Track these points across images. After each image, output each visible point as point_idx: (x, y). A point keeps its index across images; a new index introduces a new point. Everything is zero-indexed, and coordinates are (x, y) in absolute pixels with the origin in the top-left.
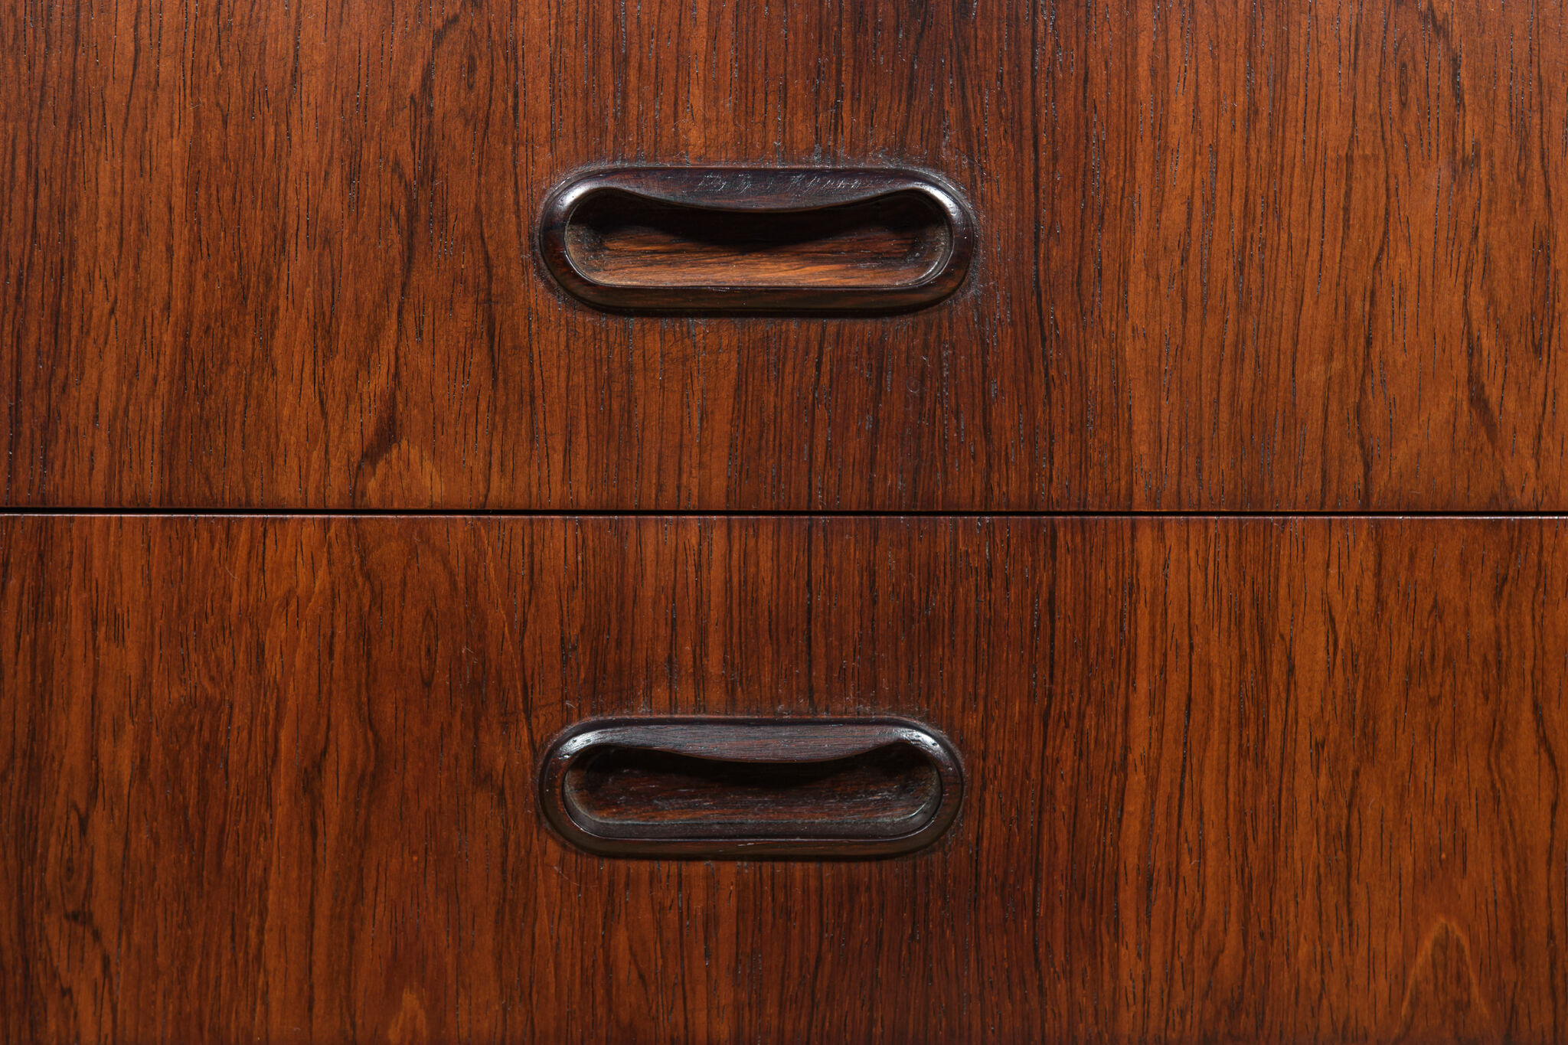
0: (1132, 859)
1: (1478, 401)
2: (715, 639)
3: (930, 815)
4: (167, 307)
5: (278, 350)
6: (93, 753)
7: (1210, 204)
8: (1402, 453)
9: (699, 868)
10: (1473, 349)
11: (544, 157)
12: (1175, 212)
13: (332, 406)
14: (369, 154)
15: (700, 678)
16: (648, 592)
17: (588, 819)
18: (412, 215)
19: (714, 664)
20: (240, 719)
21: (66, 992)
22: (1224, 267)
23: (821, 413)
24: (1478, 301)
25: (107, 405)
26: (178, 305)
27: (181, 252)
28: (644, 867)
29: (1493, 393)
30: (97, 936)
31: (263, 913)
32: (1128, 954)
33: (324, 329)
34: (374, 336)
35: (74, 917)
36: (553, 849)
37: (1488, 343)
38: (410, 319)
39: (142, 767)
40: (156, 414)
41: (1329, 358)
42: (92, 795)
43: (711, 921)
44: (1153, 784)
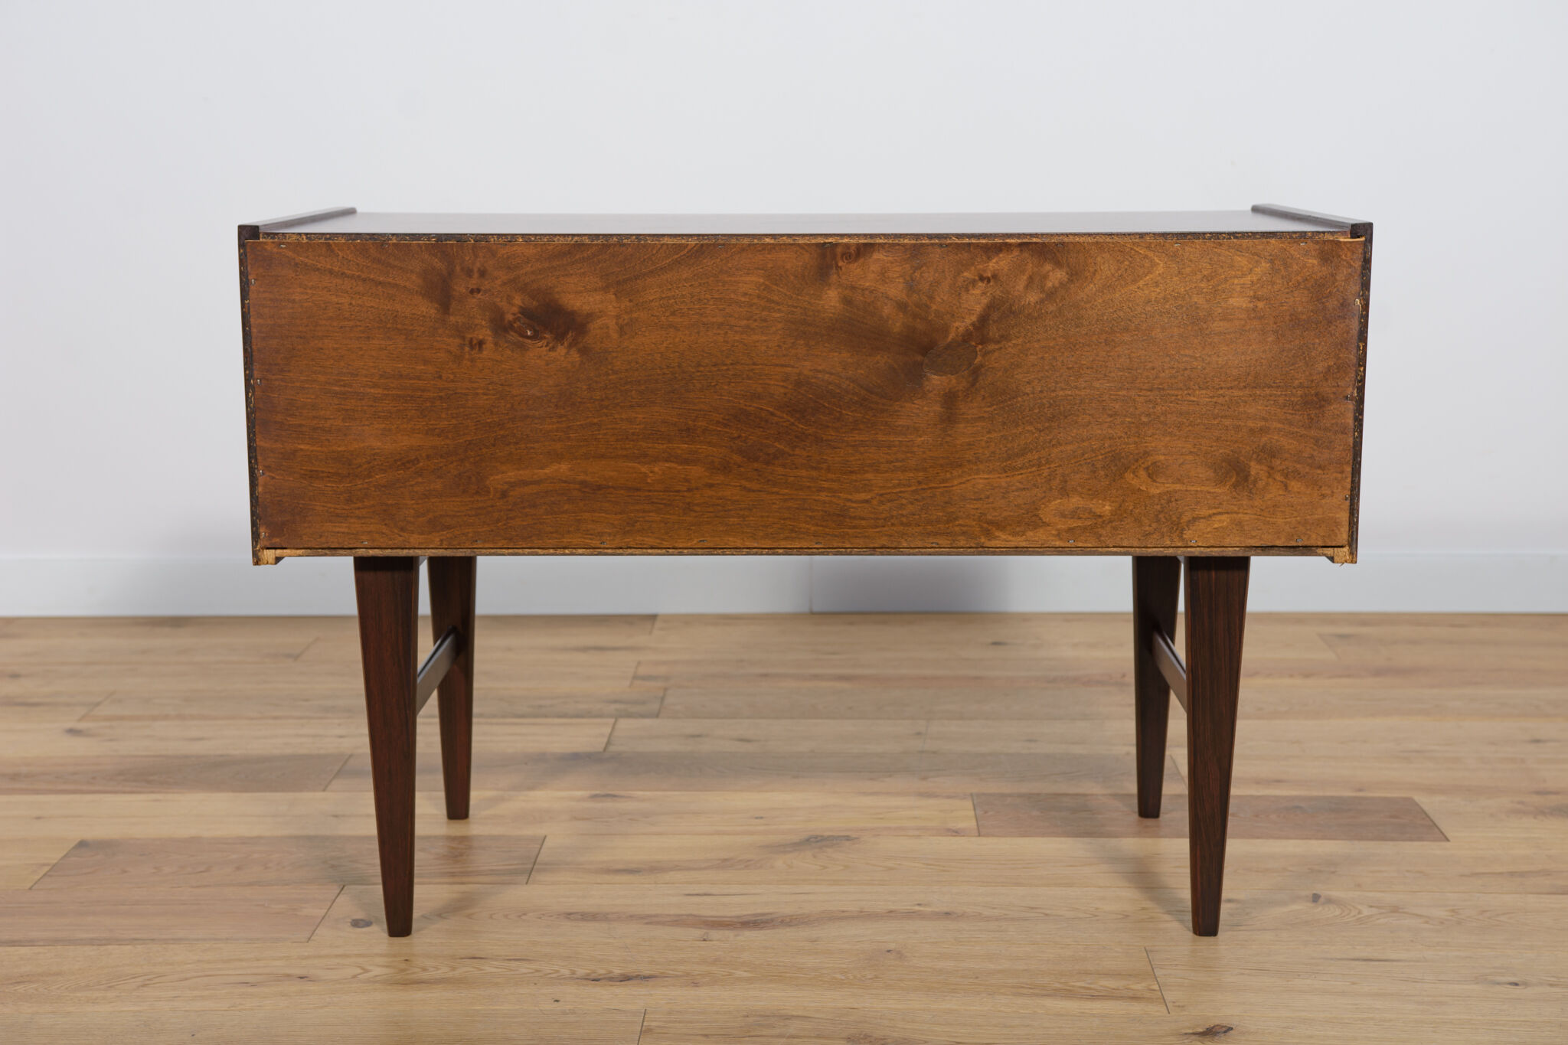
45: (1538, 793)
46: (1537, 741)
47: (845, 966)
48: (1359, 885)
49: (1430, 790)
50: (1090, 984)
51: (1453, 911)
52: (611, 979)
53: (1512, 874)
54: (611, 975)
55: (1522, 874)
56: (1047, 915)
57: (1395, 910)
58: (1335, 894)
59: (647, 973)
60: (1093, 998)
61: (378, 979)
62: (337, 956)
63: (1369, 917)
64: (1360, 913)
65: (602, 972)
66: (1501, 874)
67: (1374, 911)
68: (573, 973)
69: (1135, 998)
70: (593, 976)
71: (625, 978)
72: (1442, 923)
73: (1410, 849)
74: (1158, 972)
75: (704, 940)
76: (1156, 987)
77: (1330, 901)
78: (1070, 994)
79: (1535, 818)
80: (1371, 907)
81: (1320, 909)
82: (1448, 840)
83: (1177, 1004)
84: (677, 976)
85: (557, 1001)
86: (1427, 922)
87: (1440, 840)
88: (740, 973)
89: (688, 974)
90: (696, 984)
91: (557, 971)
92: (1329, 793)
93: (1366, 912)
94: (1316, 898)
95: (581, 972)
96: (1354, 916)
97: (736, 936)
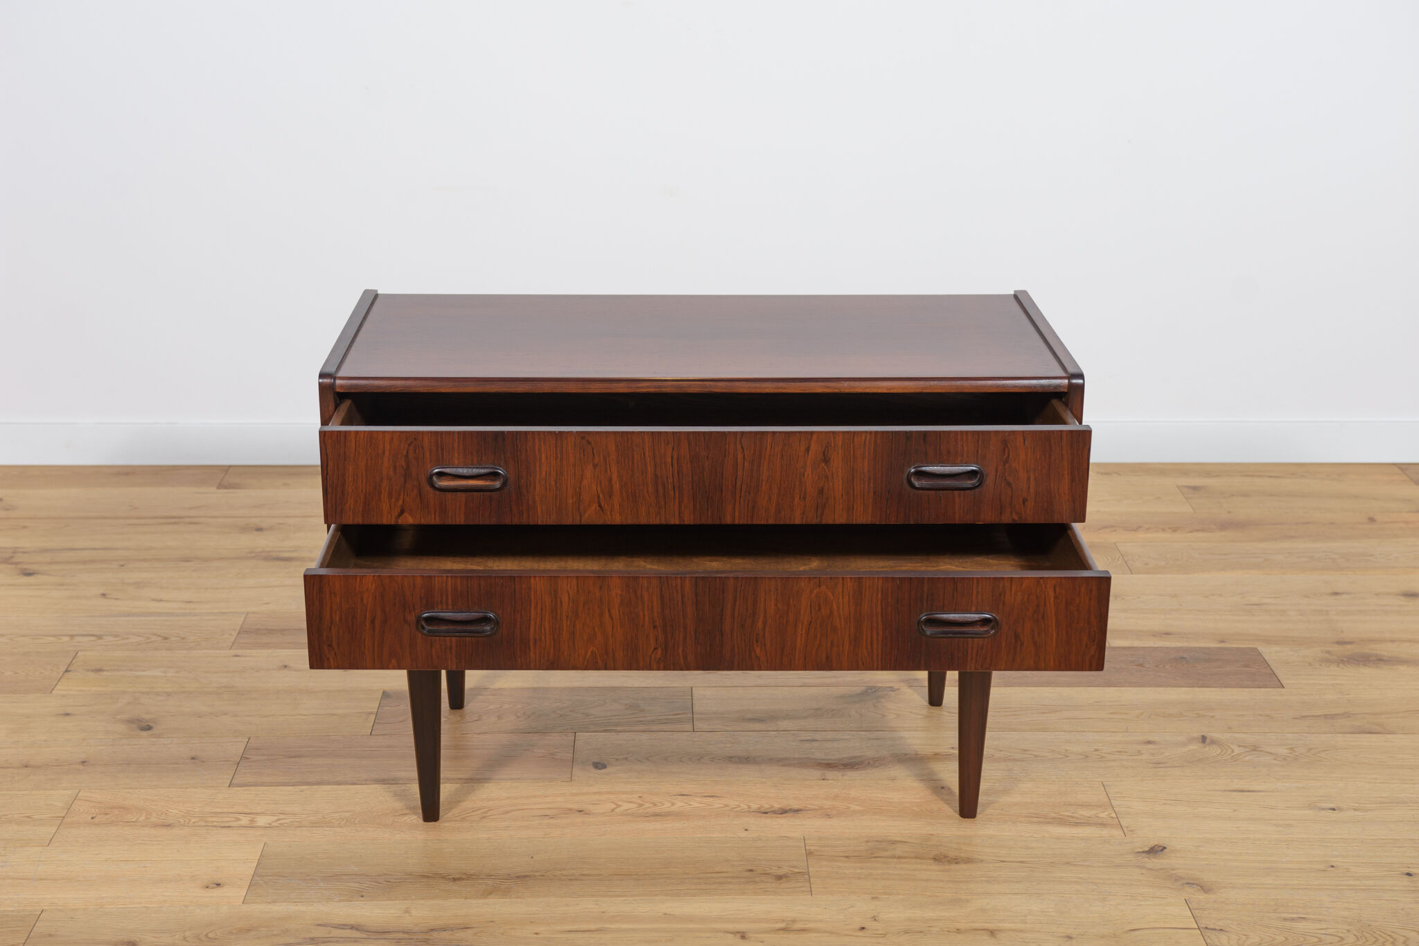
0: (532, 637)
1: (600, 506)
2: (450, 597)
3: (492, 629)
4: (362, 491)
5: (382, 497)
6: (331, 617)
7: (550, 472)
8: (587, 515)
9: (447, 639)
10: (599, 497)
11: (429, 465)
12: (544, 473)
13: (392, 507)
14: (397, 464)
15: (447, 604)
16: (437, 588)
17: (427, 628)
18: (405, 475)
19: (450, 601)
20: (359, 611)
21: (328, 659)
22: (553, 483)
23: (481, 508)
24: (599, 489)
25: (352, 507)
26: (364, 490)
27: (364, 482)
28: (438, 638)
29: (602, 504)
30: (333, 649)
31: (365, 645)
32: (532, 654)
33: (390, 494)
34: (399, 495)
35: (329, 645)
36: (420, 635)
37: (601, 496)
38: (406, 493)
39: (341, 619)
40: (361, 509)
41: (573, 498)
42: (332, 623)
43: (451, 648)
44: (536, 623)
45: (1339, 643)
46: (1336, 594)
47: (918, 801)
48: (1230, 728)
49: (1268, 641)
50: (1073, 813)
51: (1291, 749)
52: (774, 812)
53: (1326, 716)
54: (772, 809)
55: (1333, 717)
56: (1036, 756)
57: (1255, 748)
58: (1216, 735)
59: (796, 807)
60: (1077, 824)
61: (629, 812)
62: (595, 793)
63: (1239, 755)
64: (1233, 752)
65: (767, 806)
66: (1319, 716)
67: (1242, 750)
68: (749, 807)
69: (1103, 825)
70: (763, 810)
71: (783, 812)
72: (1285, 759)
73: (1260, 694)
74: (1114, 803)
75: (824, 779)
76: (1114, 815)
77: (1213, 742)
78: (1062, 822)
79: (1338, 666)
80: (1239, 746)
81: (1208, 748)
82: (1284, 687)
83: (1129, 829)
84: (815, 810)
85: (746, 830)
86: (1275, 759)
87: (1279, 687)
88: (854, 807)
89: (821, 808)
90: (829, 816)
91: (739, 806)
92: (1203, 645)
93: (1237, 750)
94: (1204, 739)
95: (754, 806)
96: (1230, 754)
97: (843, 775)
